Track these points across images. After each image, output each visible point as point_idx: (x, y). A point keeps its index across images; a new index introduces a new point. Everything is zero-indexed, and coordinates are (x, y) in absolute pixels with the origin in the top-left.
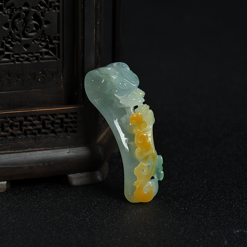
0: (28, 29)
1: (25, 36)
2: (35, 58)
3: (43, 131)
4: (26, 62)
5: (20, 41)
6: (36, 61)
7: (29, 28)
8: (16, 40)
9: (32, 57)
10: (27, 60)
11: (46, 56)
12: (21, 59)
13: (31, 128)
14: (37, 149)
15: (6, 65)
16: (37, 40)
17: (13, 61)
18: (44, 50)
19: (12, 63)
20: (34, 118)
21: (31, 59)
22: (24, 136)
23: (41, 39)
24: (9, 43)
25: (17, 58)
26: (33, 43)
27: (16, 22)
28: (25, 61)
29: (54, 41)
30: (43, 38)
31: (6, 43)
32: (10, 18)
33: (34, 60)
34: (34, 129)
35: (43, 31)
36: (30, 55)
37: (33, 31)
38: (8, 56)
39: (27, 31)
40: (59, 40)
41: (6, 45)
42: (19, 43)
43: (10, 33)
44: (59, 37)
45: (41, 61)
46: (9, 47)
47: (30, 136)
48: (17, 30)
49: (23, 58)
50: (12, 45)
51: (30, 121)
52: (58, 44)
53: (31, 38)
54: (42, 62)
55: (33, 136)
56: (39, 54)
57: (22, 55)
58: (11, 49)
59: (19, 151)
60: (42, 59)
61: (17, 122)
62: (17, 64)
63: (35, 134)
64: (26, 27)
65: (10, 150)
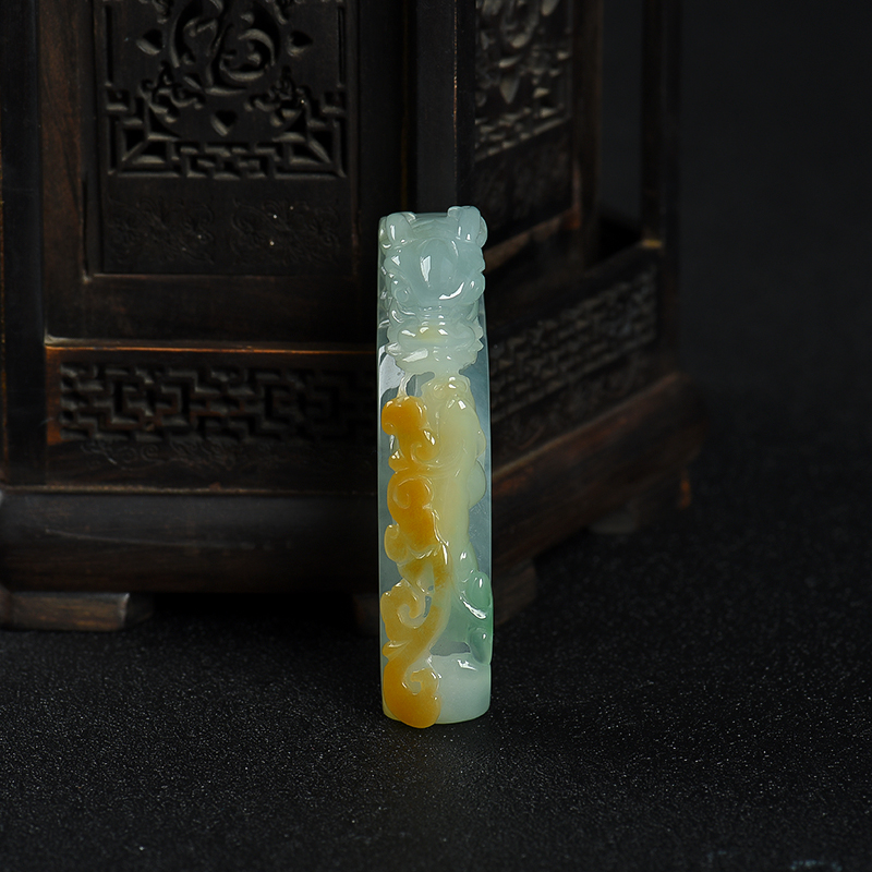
0: (230, 57)
1: (220, 81)
2: (256, 163)
3: (266, 425)
4: (227, 176)
5: (202, 98)
6: (261, 175)
7: (233, 52)
8: (189, 94)
9: (245, 158)
10: (229, 166)
11: (296, 161)
12: (207, 164)
13: (223, 411)
14: (241, 491)
15: (152, 179)
16: (264, 98)
17: (177, 168)
18: (292, 137)
19: (175, 175)
20: (233, 376)
21: (242, 164)
22: (196, 438)
23: (277, 99)
24: (164, 101)
25: (194, 159)
26: (249, 108)
27: (188, 30)
28: (218, 170)
29: (326, 109)
30: (286, 94)
31: (154, 102)
32: (168, 14)
33: (253, 170)
34: (235, 418)
35: (287, 69)
36: (238, 150)
37: (248, 68)
38: (157, 149)
39: (227, 63)
40: (343, 104)
41: (151, 111)
42: (198, 107)
43: (167, 64)
44: (343, 95)
45: (279, 176)
46: (162, 116)
47: (215, 440)
48: (192, 58)
49: (212, 158)
50: (173, 111)
51: (217, 385)
52: (342, 121)
53: (240, 92)
54: (283, 181)
55: (229, 441)
56: (270, 151)
57: (210, 150)
58: (168, 123)
59: (176, 491)
60: (281, 170)
61: (170, 383)
62: (192, 179)
63: (235, 434)
64: (222, 49)
65: (147, 481)
